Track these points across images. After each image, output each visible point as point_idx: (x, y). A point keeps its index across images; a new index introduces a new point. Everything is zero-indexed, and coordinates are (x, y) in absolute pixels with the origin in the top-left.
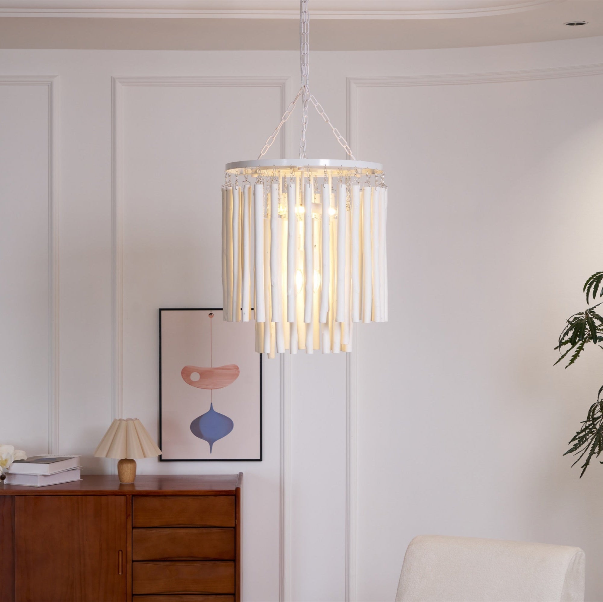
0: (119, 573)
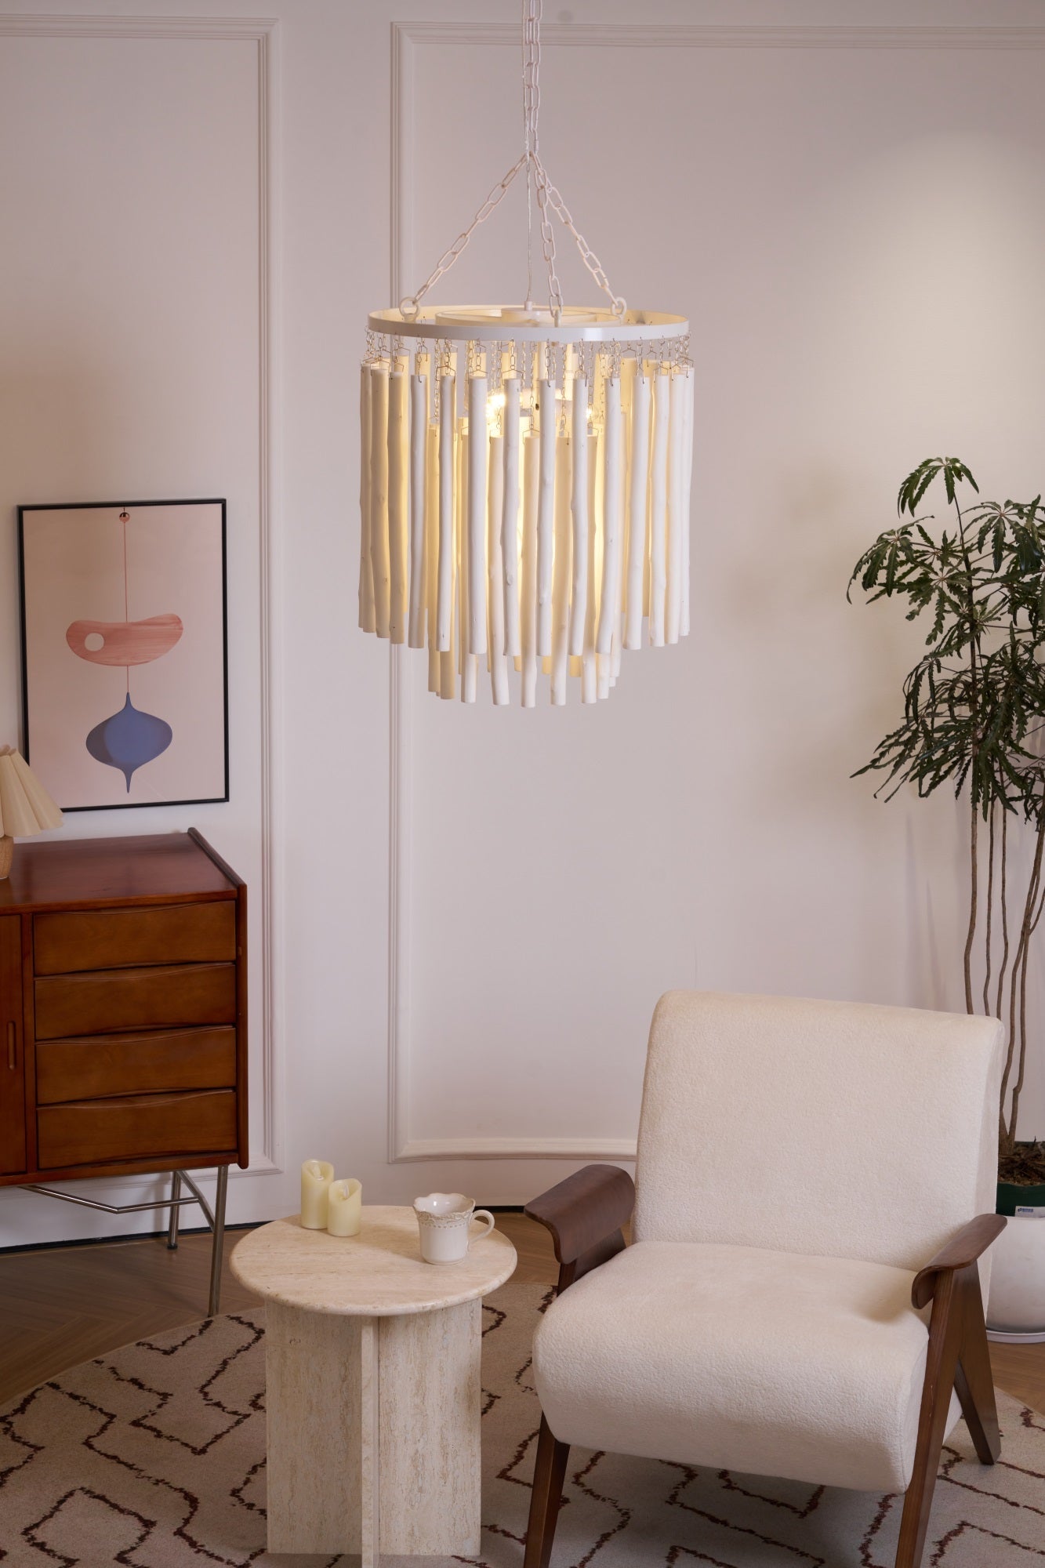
0: (8, 1066)
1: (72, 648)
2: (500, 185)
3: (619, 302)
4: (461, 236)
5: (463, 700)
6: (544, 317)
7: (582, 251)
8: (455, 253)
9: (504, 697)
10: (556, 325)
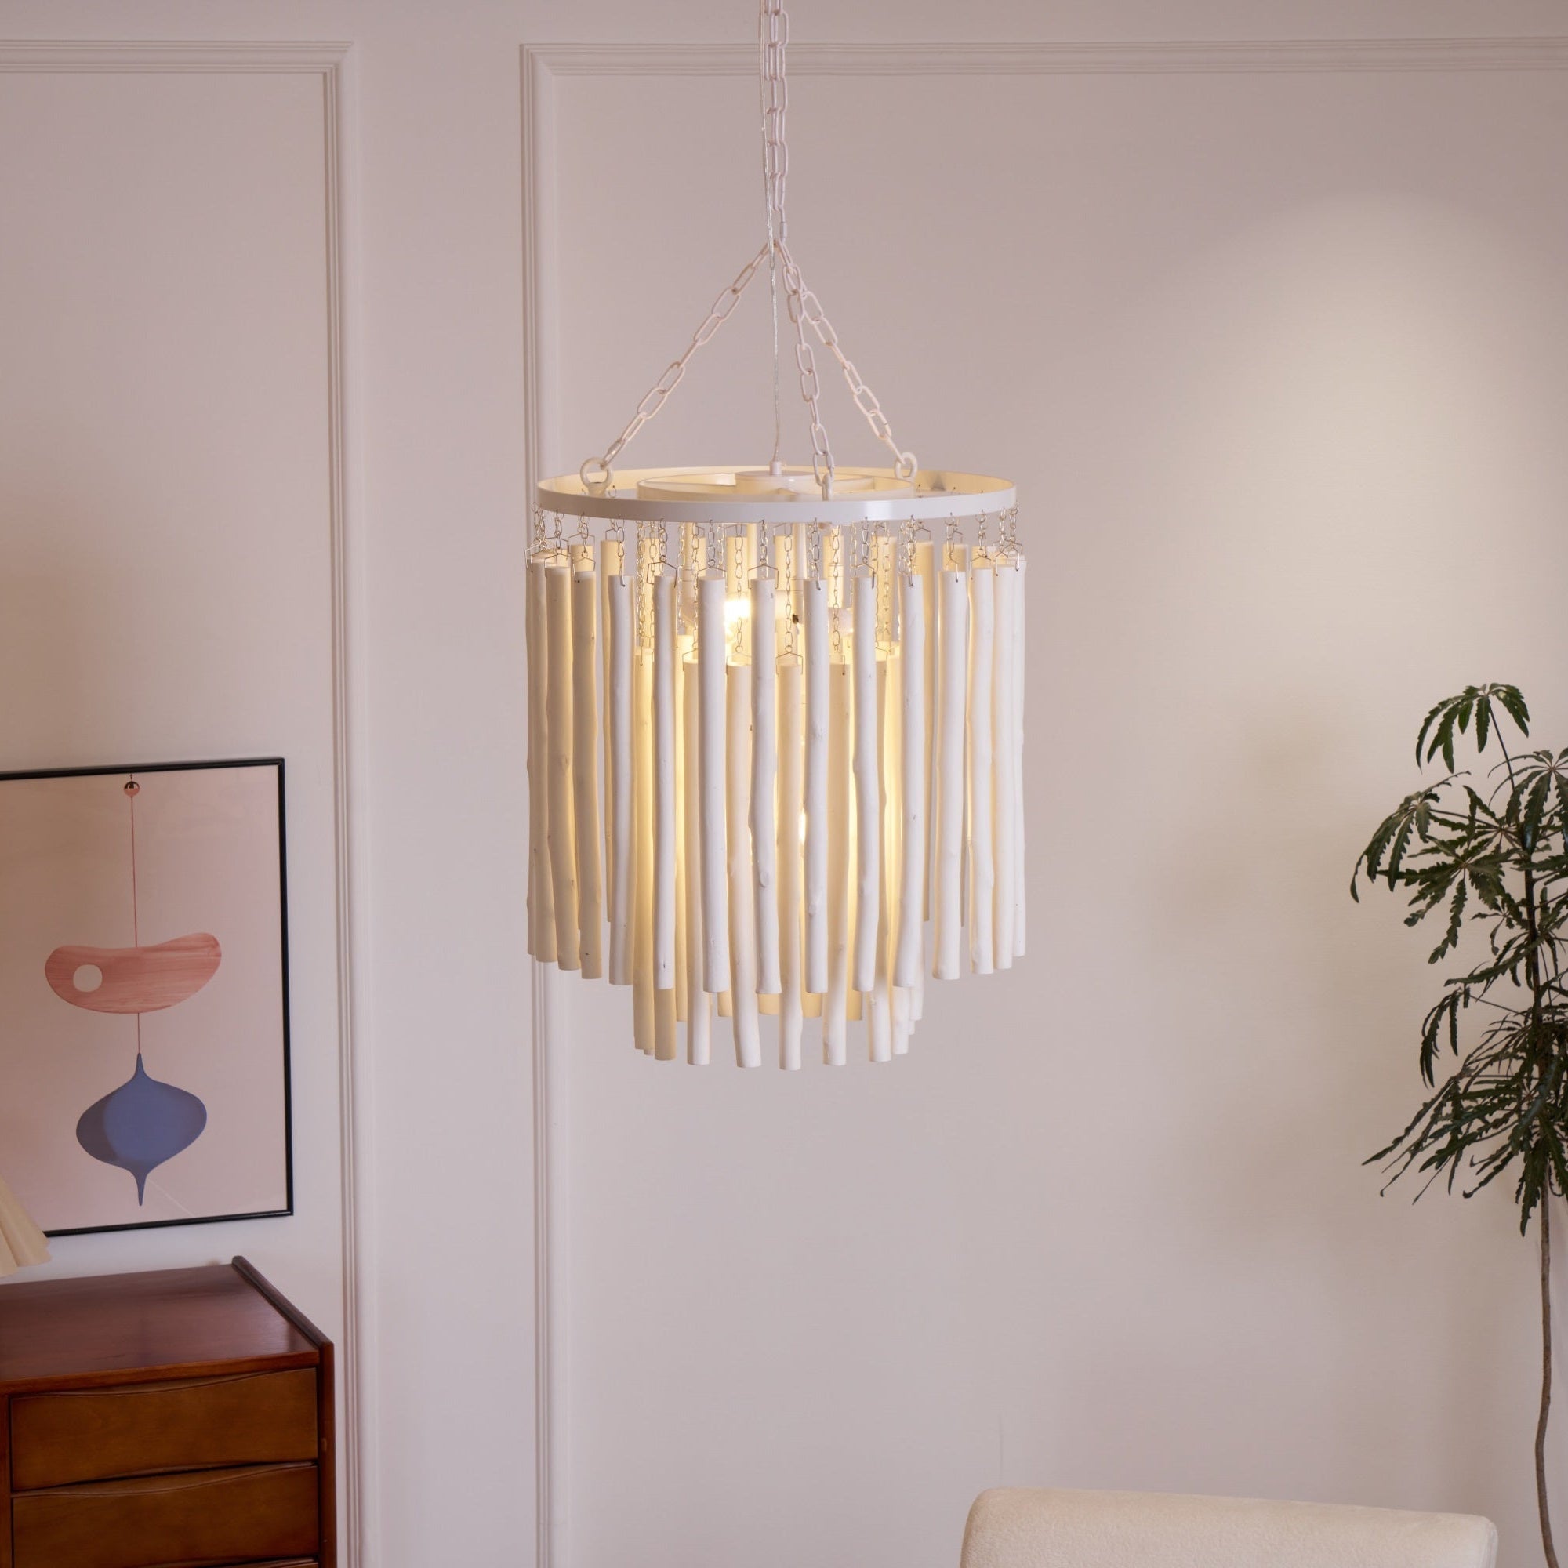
1: (54, 987)
2: (730, 290)
3: (907, 460)
4: (672, 366)
5: (691, 1061)
6: (805, 484)
7: (852, 386)
8: (664, 392)
9: (754, 1056)
10: (825, 497)
